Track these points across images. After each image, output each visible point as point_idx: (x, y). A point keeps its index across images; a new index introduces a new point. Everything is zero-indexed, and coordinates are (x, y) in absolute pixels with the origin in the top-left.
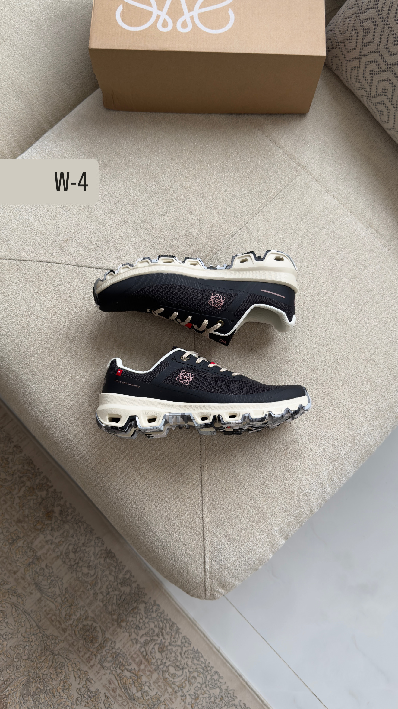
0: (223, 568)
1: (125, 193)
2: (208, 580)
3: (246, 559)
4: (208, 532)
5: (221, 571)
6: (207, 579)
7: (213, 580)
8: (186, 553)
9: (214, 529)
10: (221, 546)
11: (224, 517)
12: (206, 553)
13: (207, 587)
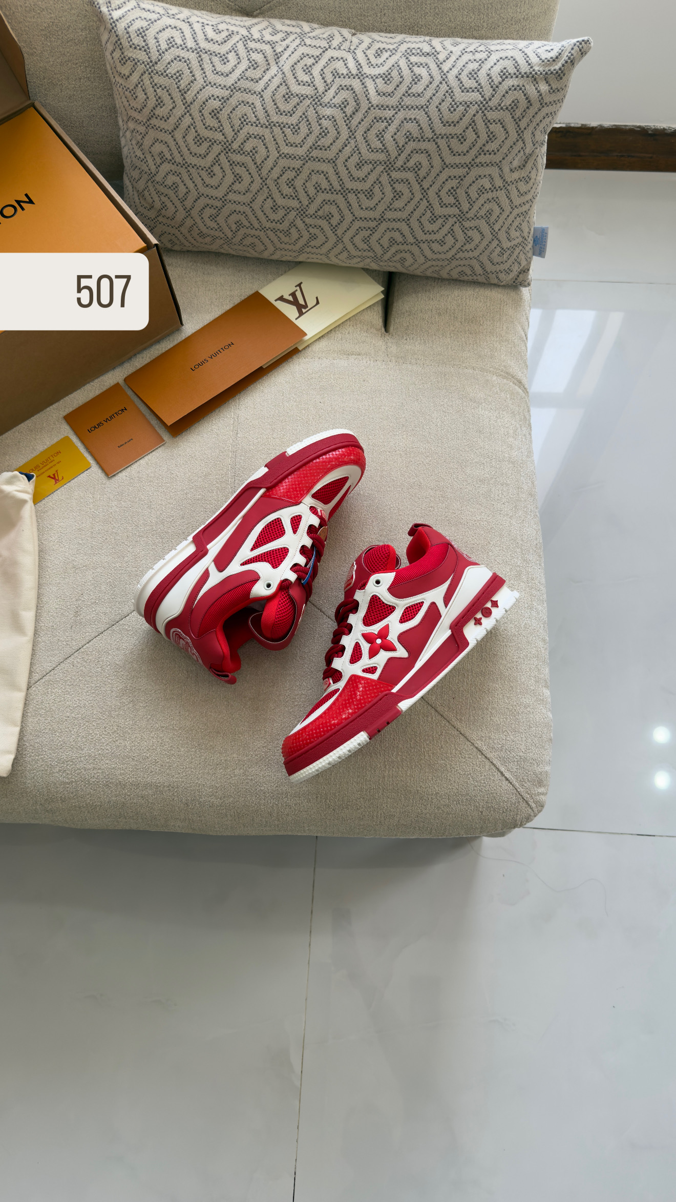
0: (523, 763)
4: (478, 742)
5: (524, 768)
6: (519, 788)
7: (525, 785)
8: (477, 781)
9: (481, 734)
10: (501, 743)
11: (478, 714)
12: (495, 762)
13: (526, 798)
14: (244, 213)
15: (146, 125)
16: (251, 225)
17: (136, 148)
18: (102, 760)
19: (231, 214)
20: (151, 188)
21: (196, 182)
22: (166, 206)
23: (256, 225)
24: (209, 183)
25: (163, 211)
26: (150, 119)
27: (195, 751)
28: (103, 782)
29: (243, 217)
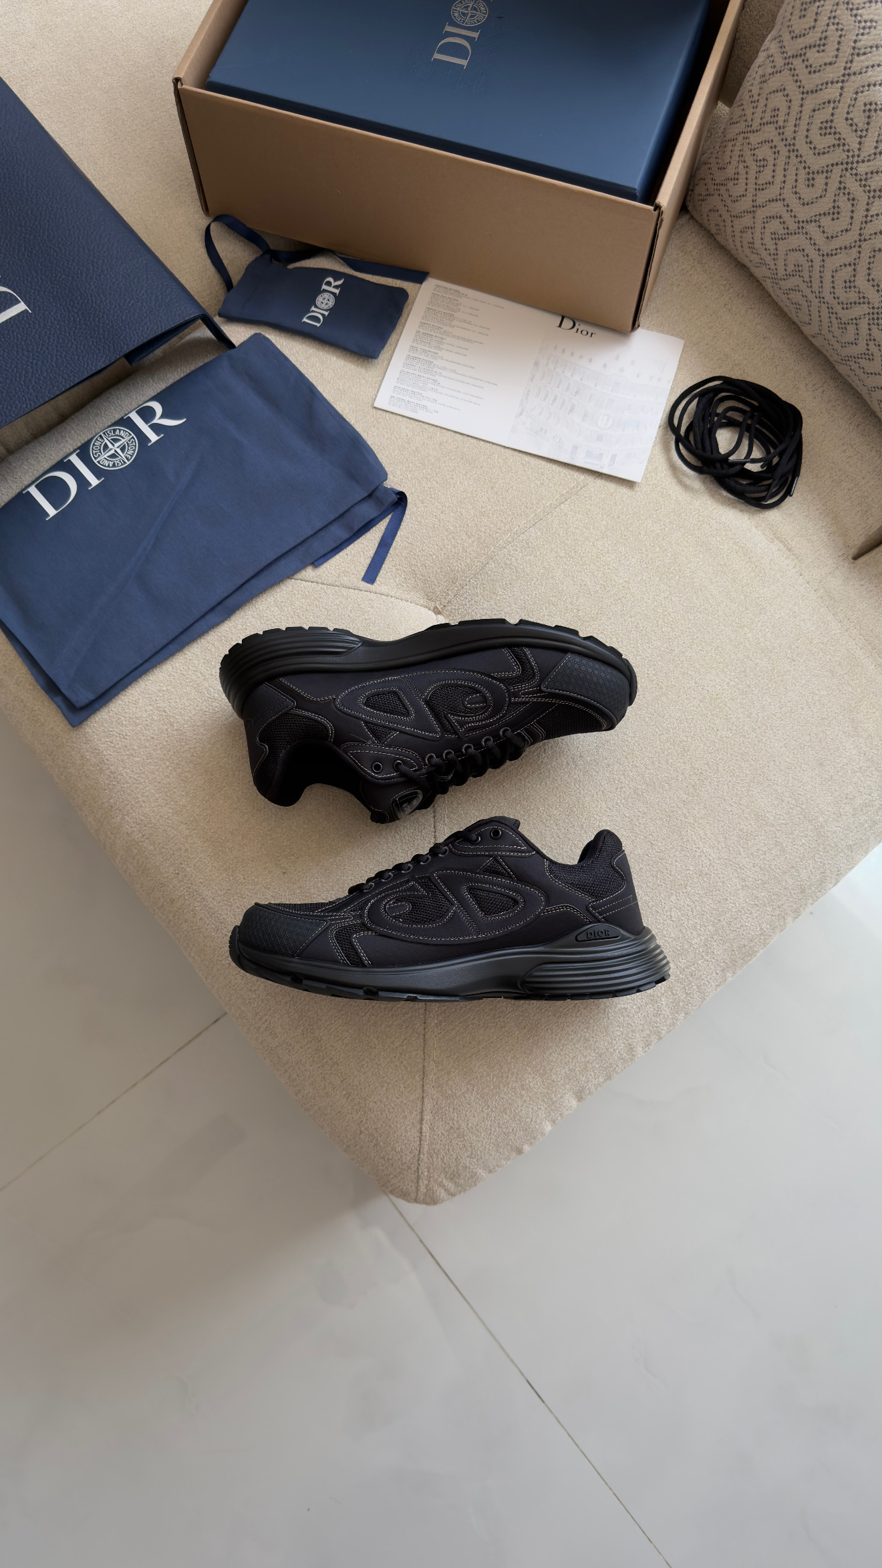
2: (424, 1157)
4: (432, 1063)
7: (435, 1160)
8: (386, 1099)
9: (443, 1059)
10: (453, 1092)
11: (463, 1038)
13: (422, 1173)
24: (800, 191)
25: (731, 184)
26: (797, 56)
29: (808, 264)
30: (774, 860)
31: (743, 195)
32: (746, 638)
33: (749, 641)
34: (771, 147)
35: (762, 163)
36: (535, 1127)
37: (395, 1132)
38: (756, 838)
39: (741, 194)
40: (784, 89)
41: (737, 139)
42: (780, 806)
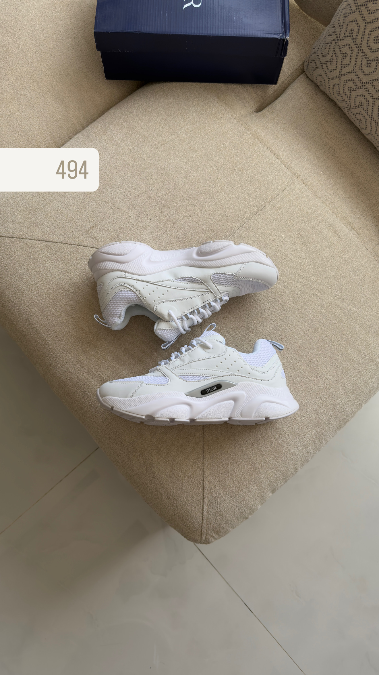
0: (219, 515)
1: (145, 189)
3: (238, 508)
4: (207, 482)
5: (217, 517)
6: (204, 524)
7: (209, 525)
8: (187, 499)
9: (212, 480)
10: (218, 495)
11: (221, 470)
12: (205, 500)
13: (203, 532)
14: (368, 101)
15: (358, 7)
16: (367, 110)
17: (343, 15)
18: (35, 306)
19: (361, 96)
20: (333, 45)
21: (357, 62)
22: (332, 62)
23: (370, 113)
24: (364, 69)
25: (328, 64)
26: (363, 5)
27: (77, 346)
28: (26, 316)
29: (366, 102)
30: (358, 380)
31: (335, 69)
32: (341, 277)
33: (343, 278)
34: (350, 48)
35: (345, 55)
36: (254, 508)
37: (191, 515)
38: (350, 370)
39: (334, 69)
40: (356, 21)
41: (332, 43)
42: (360, 355)
